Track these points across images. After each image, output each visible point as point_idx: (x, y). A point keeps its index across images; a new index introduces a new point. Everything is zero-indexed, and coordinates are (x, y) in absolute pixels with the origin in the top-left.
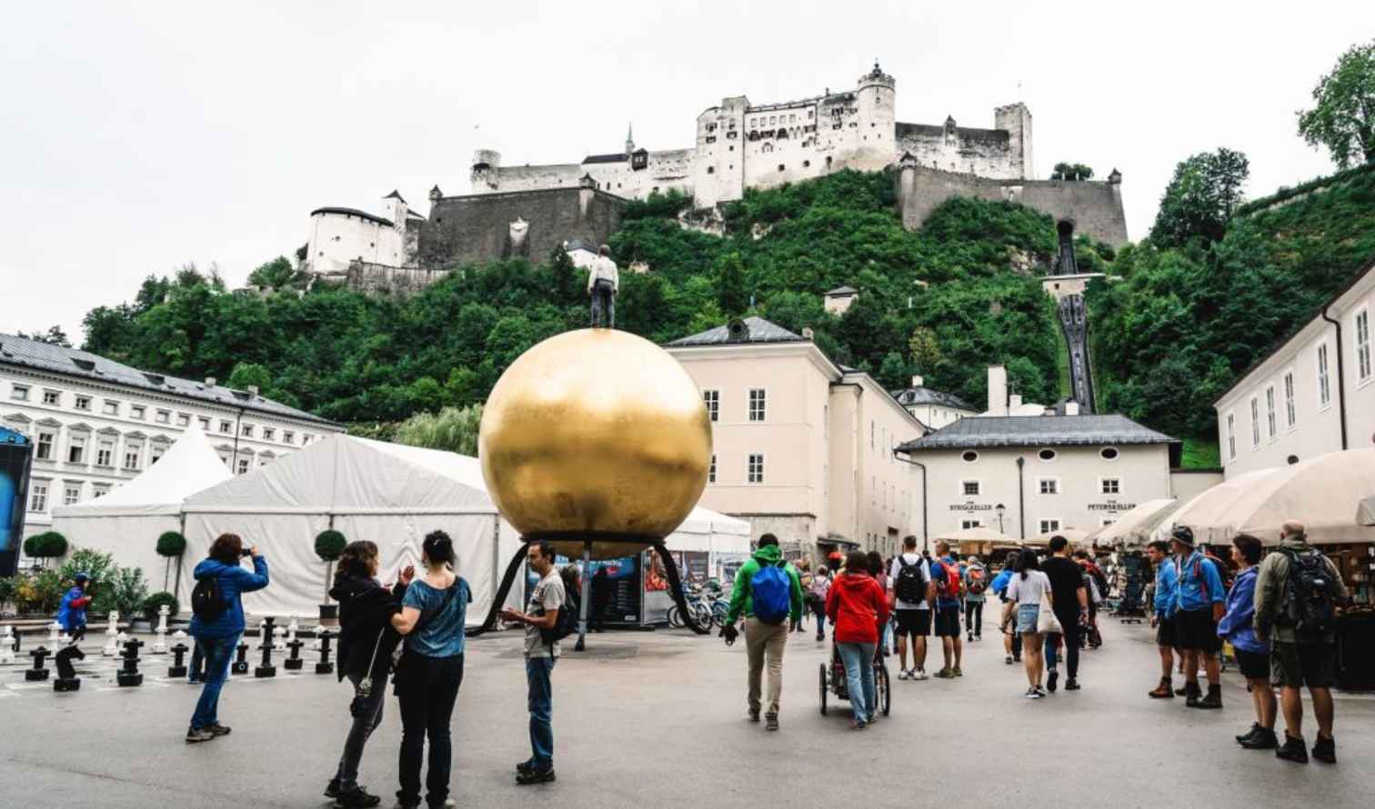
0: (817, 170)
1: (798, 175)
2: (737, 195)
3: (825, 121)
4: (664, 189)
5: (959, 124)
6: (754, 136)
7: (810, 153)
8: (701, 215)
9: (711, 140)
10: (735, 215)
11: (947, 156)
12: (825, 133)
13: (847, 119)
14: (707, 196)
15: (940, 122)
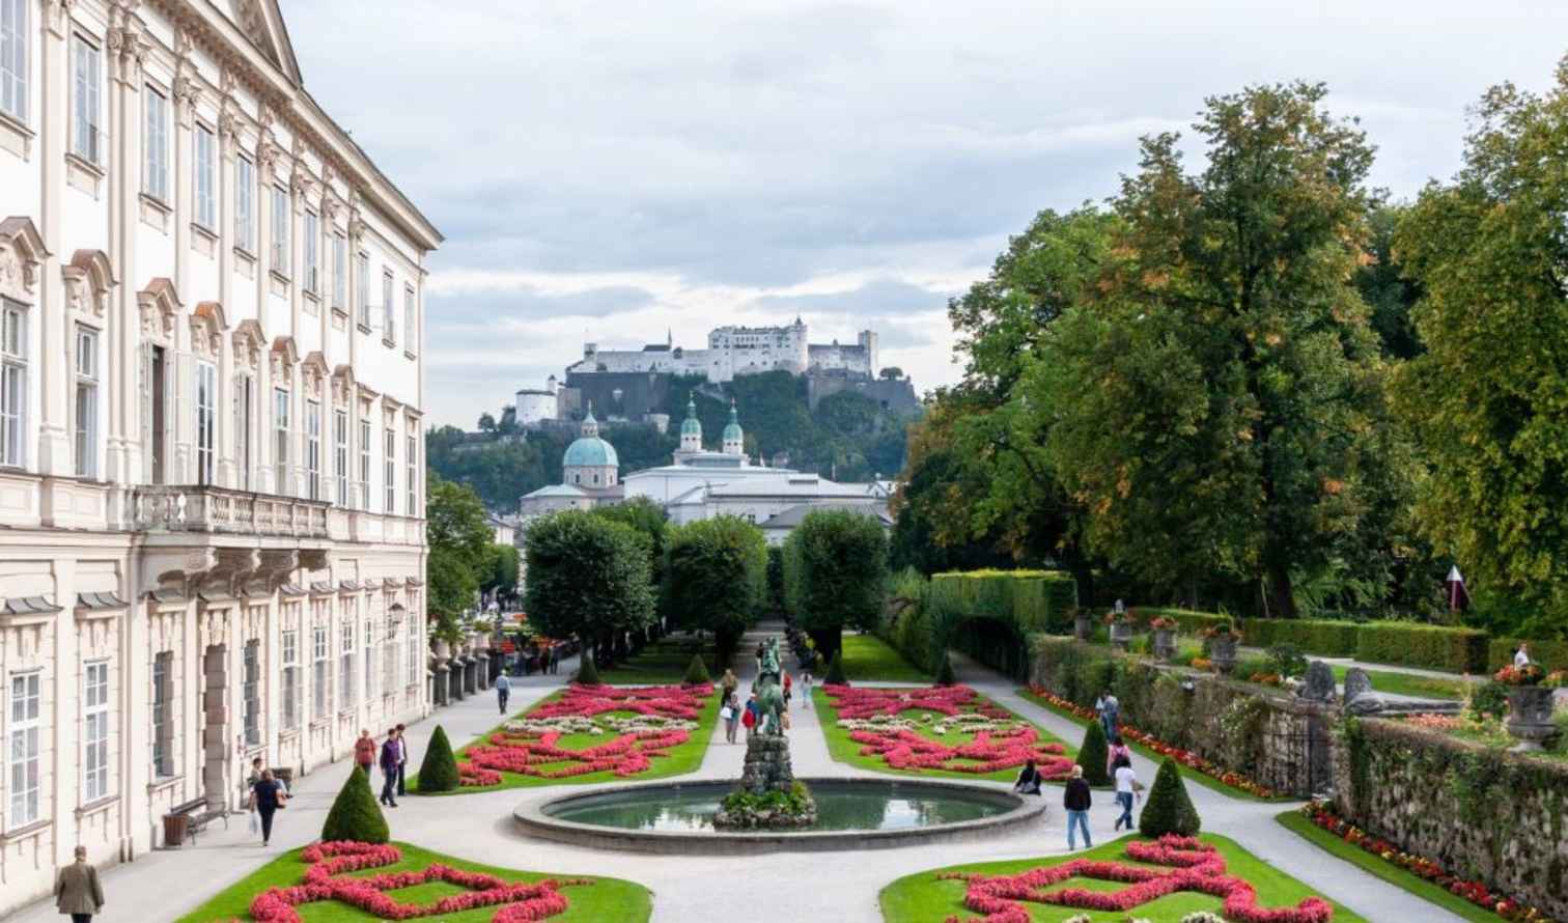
0: (769, 367)
1: (761, 369)
2: (730, 378)
3: (773, 343)
4: (692, 371)
5: (840, 343)
6: (738, 347)
7: (766, 357)
8: (713, 387)
9: (716, 347)
10: (729, 388)
11: (834, 361)
12: (774, 348)
13: (784, 343)
14: (714, 378)
15: (830, 342)
